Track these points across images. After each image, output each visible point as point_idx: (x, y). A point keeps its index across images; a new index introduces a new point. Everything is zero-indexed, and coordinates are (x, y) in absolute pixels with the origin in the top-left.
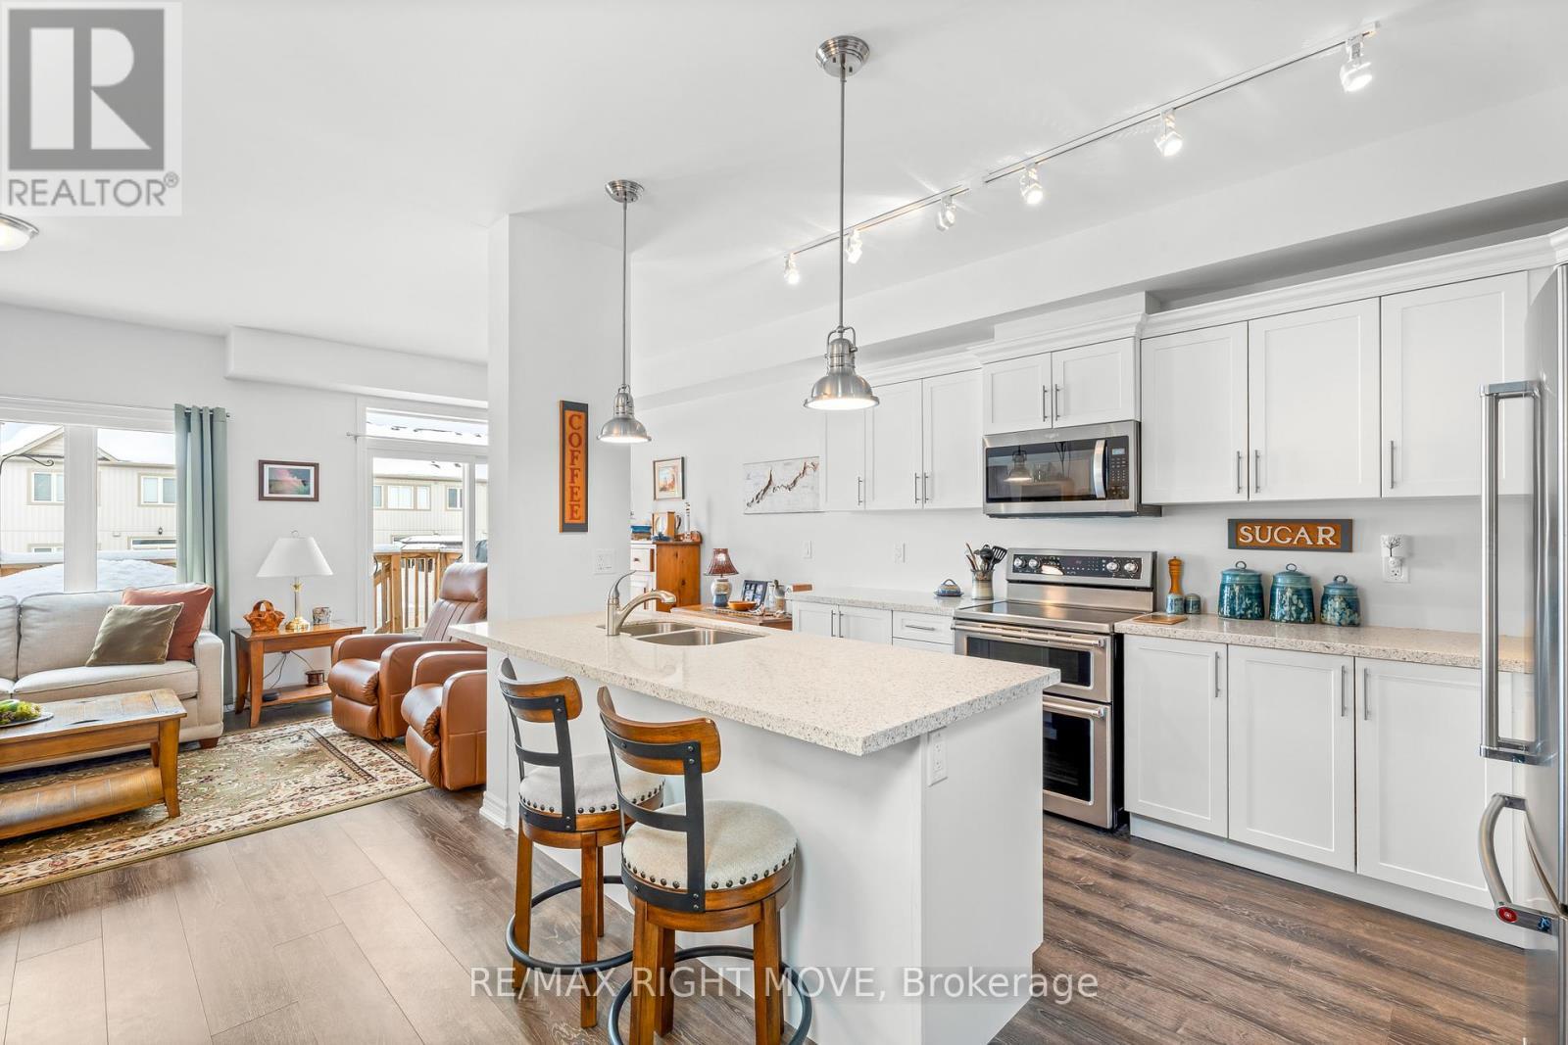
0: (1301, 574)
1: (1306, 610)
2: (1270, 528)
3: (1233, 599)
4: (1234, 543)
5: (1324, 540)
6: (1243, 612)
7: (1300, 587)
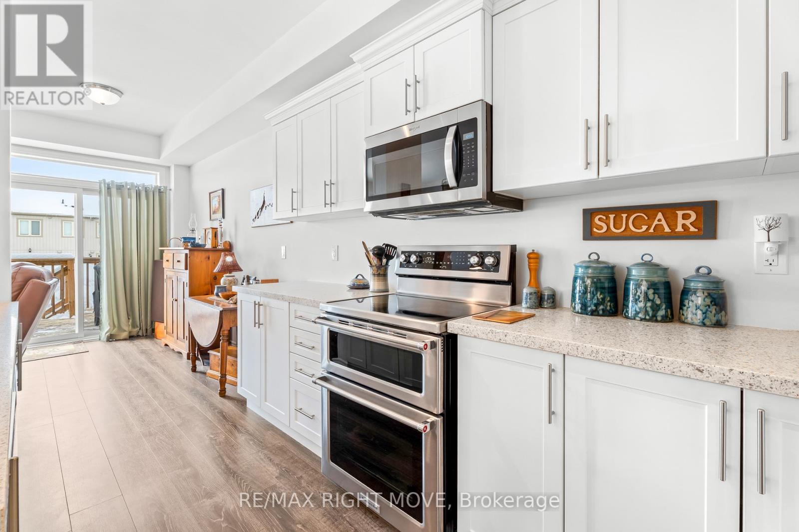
0: (657, 265)
1: (664, 307)
2: (624, 216)
3: (585, 292)
4: (589, 234)
5: (684, 226)
6: (594, 308)
7: (656, 279)
